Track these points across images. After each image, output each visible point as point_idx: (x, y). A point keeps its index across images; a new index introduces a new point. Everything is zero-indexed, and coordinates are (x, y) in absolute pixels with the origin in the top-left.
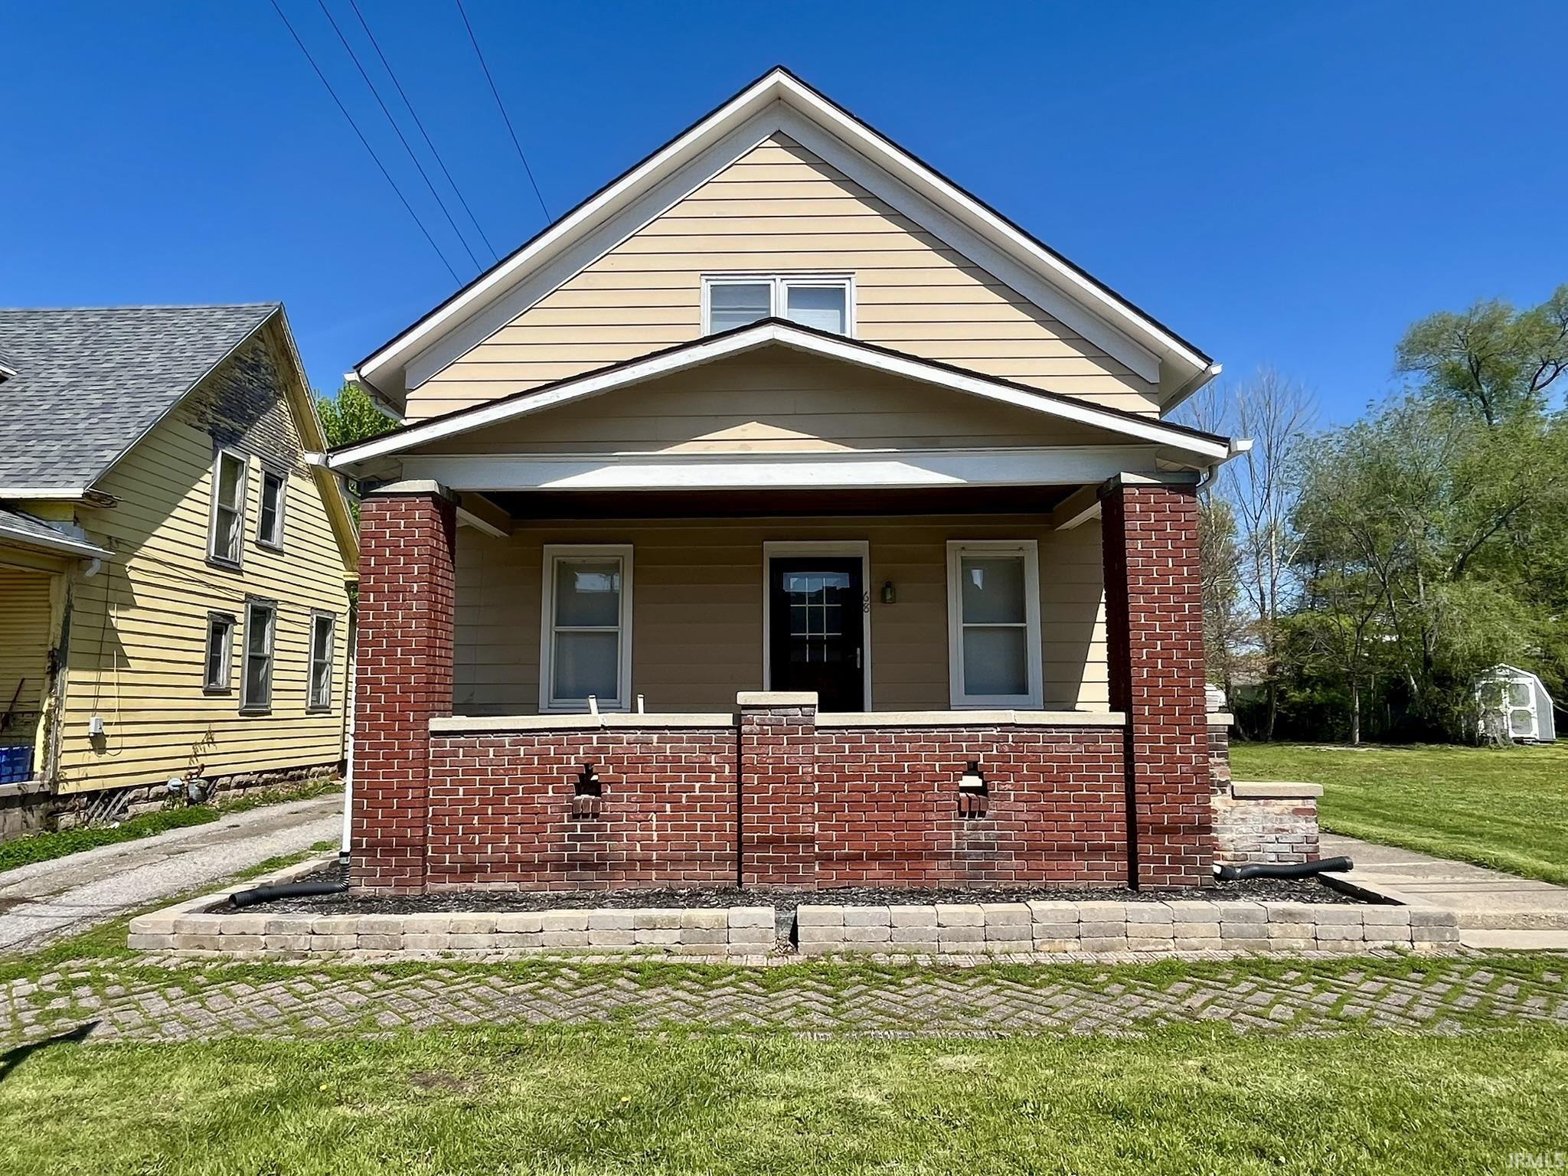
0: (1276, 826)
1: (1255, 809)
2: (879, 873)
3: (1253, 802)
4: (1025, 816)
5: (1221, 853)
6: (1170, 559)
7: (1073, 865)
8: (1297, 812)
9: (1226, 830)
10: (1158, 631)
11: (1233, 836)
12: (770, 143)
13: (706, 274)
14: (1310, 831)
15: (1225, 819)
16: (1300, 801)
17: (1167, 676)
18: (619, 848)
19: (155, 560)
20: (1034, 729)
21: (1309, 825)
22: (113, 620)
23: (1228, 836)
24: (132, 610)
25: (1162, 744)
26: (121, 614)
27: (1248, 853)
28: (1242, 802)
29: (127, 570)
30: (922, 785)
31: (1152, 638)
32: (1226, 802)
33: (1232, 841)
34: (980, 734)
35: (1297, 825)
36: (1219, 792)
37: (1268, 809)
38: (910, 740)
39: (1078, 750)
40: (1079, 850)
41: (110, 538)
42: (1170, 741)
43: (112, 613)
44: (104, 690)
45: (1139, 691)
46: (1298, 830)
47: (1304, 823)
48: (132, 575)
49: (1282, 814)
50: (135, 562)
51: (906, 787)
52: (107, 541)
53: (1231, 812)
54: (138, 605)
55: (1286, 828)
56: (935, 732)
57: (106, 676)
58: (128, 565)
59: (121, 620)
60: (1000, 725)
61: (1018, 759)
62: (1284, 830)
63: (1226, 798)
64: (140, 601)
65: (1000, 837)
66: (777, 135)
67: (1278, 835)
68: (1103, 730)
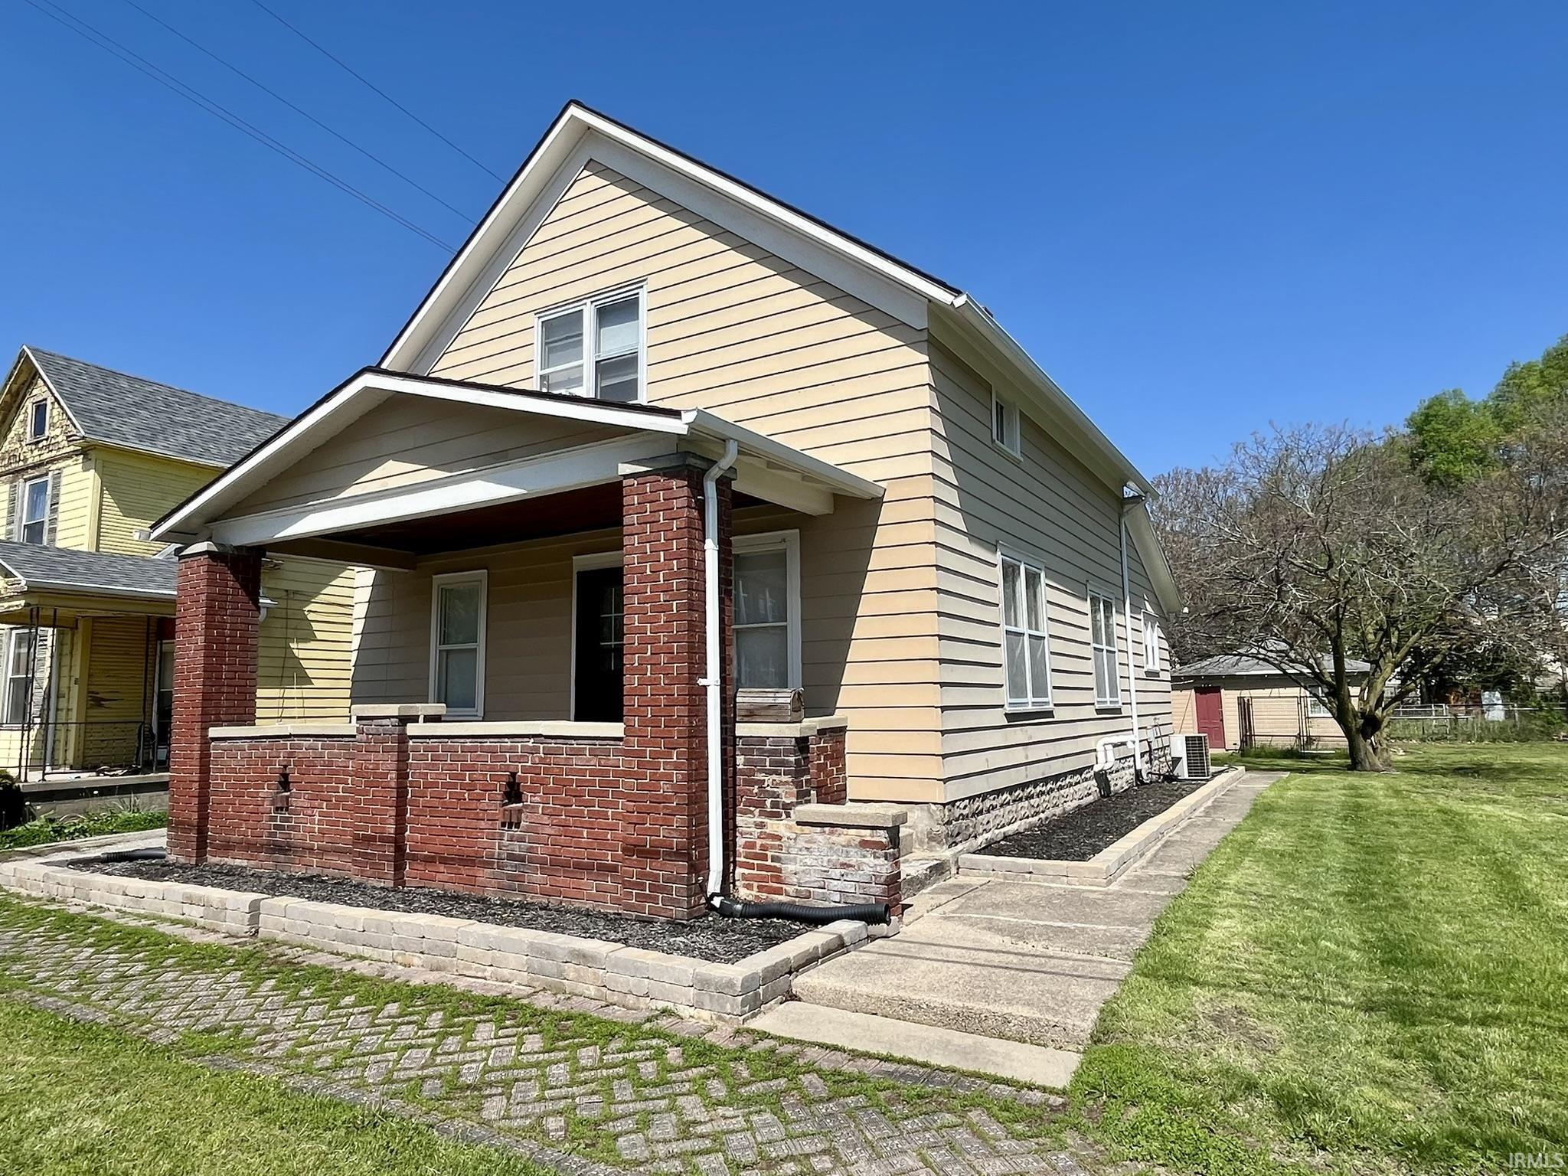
0: (842, 860)
1: (820, 838)
2: (445, 876)
3: (818, 829)
4: (548, 830)
5: (784, 886)
6: (662, 553)
7: (583, 884)
8: (864, 844)
9: (791, 860)
10: (649, 634)
11: (798, 867)
12: (586, 173)
13: (538, 312)
14: (878, 869)
15: (789, 847)
16: (868, 832)
17: (654, 683)
18: (296, 838)
19: (334, 604)
20: (559, 741)
21: (877, 862)
22: (294, 651)
23: (791, 867)
24: (312, 642)
25: (648, 759)
26: (301, 646)
27: (812, 889)
28: (807, 829)
29: (306, 613)
30: (477, 794)
31: (643, 642)
32: (790, 828)
33: (795, 874)
34: (519, 744)
35: (864, 860)
36: (784, 816)
37: (834, 838)
38: (472, 750)
39: (592, 763)
40: (589, 868)
41: (287, 591)
42: (655, 756)
43: (292, 645)
44: (288, 703)
45: (630, 700)
46: (865, 867)
47: (872, 859)
48: (311, 617)
49: (848, 846)
50: (311, 607)
51: (466, 795)
52: (285, 593)
53: (795, 839)
54: (319, 638)
55: (852, 863)
56: (488, 743)
57: (288, 693)
58: (307, 609)
59: (301, 650)
60: (534, 736)
61: (546, 771)
62: (851, 866)
63: (791, 823)
64: (320, 636)
65: (530, 850)
66: (590, 164)
67: (843, 871)
68: (612, 743)
